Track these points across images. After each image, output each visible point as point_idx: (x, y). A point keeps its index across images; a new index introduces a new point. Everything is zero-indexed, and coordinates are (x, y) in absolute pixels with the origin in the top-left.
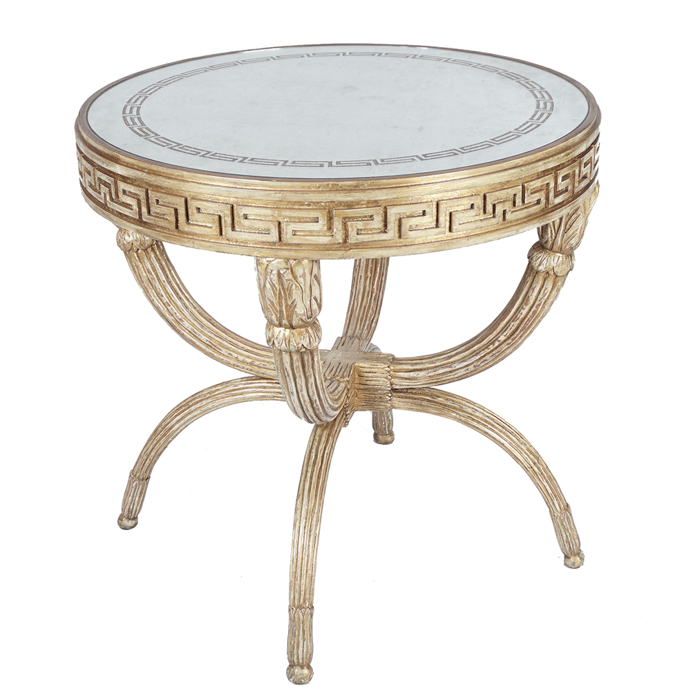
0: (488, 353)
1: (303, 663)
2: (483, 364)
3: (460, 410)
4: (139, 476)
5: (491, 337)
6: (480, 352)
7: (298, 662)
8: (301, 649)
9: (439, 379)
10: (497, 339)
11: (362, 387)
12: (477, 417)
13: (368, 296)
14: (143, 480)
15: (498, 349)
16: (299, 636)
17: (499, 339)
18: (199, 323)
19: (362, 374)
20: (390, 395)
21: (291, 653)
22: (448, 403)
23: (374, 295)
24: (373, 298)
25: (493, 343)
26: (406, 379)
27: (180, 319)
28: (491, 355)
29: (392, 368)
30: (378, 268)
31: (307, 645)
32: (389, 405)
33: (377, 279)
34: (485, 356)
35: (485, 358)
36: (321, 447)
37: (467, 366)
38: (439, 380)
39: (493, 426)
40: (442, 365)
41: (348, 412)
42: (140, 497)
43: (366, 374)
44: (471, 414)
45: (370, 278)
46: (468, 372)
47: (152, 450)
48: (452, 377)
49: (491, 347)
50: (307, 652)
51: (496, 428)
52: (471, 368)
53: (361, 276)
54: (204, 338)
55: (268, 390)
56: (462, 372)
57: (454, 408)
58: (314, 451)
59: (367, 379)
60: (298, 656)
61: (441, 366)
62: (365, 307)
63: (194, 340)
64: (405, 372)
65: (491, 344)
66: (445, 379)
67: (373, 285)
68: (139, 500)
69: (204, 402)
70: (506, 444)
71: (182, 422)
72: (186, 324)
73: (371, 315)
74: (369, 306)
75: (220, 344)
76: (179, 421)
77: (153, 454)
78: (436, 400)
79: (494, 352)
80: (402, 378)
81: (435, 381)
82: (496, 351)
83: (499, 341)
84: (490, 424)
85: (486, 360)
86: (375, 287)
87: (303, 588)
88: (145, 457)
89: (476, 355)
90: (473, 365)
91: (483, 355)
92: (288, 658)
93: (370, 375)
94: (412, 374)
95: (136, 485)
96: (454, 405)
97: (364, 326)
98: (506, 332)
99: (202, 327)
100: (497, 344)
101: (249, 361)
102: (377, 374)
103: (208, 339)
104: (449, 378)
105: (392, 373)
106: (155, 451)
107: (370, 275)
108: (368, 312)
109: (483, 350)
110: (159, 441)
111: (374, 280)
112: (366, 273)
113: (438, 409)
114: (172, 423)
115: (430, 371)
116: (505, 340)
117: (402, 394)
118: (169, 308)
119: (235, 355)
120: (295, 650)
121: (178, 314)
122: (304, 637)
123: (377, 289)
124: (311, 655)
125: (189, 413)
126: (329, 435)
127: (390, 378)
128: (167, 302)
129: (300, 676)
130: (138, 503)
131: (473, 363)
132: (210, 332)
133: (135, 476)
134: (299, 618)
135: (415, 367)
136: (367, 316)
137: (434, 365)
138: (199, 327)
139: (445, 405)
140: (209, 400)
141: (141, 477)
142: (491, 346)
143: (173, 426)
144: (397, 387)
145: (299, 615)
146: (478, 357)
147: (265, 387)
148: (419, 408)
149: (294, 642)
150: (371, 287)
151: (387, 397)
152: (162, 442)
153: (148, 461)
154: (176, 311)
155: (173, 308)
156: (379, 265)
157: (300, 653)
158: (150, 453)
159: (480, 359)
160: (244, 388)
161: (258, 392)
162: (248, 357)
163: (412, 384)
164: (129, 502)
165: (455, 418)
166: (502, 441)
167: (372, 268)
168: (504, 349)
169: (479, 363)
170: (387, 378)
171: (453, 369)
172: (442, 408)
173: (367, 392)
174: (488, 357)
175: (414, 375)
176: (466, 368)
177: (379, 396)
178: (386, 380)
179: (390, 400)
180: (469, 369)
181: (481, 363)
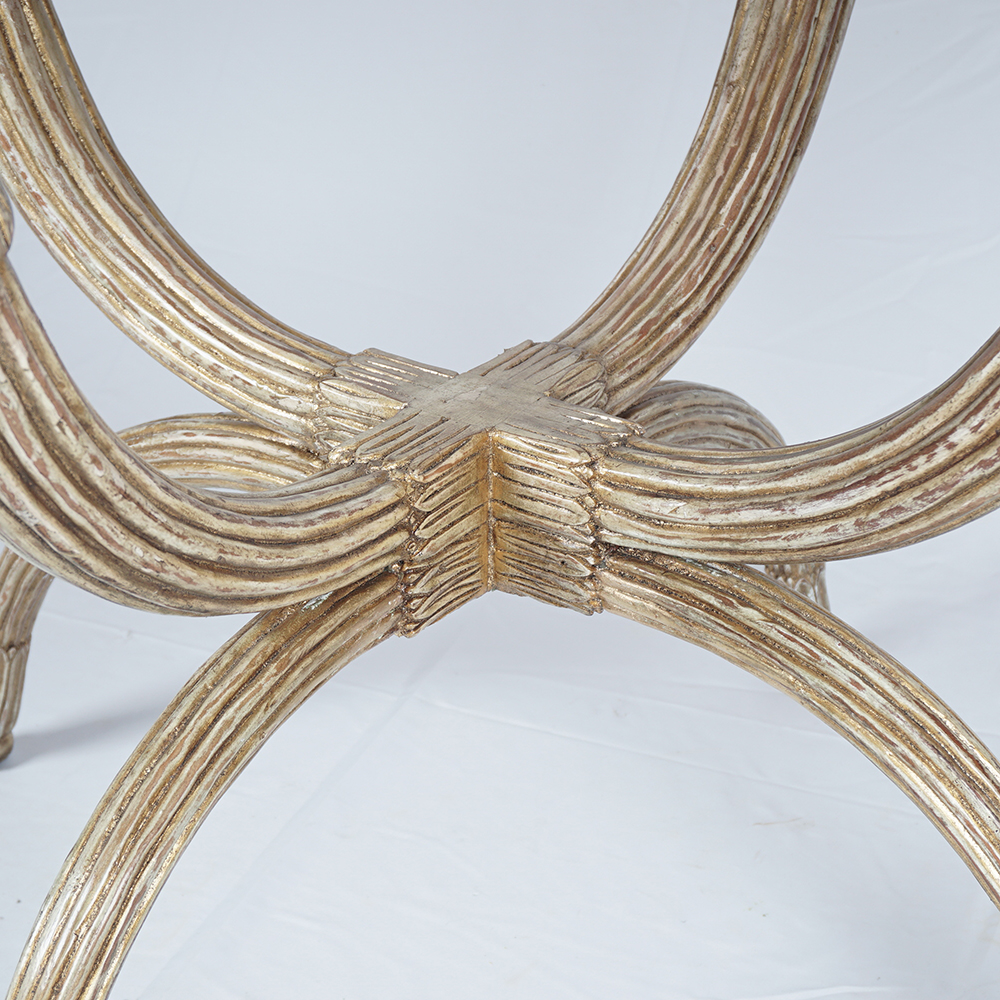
0: (911, 485)
2: (888, 521)
3: (807, 667)
5: (930, 423)
6: (882, 474)
9: (739, 541)
10: (944, 438)
11: (509, 514)
12: (863, 704)
13: (692, 234)
14: (11, 646)
15: (947, 477)
17: (952, 438)
18: (87, 219)
19: (510, 472)
20: (591, 561)
22: (773, 634)
23: (712, 236)
24: (708, 243)
25: (929, 449)
26: (640, 518)
27: (37, 196)
28: (918, 492)
29: (603, 471)
30: (754, 156)
32: (587, 595)
33: (739, 186)
34: (897, 491)
35: (897, 501)
36: (220, 694)
37: (834, 516)
38: (741, 546)
39: (916, 749)
40: (758, 494)
41: (416, 590)
43: (521, 475)
44: (845, 690)
45: (721, 180)
46: (835, 537)
48: (783, 544)
49: (922, 465)
51: (925, 759)
52: (848, 526)
53: (695, 171)
55: (267, 464)
56: (819, 534)
57: (790, 654)
58: (188, 702)
59: (524, 490)
61: (752, 495)
64: (640, 493)
65: (922, 451)
66: (758, 545)
70: (957, 826)
72: (53, 214)
73: (678, 295)
74: (684, 266)
75: (139, 294)
78: (733, 613)
79: (930, 486)
80: (629, 513)
81: (727, 545)
82: (938, 481)
83: (951, 446)
84: (906, 739)
85: (899, 509)
86: (725, 211)
89: (869, 480)
90: (853, 519)
91: (889, 486)
93: (533, 479)
94: (657, 506)
96: (792, 645)
97: (634, 324)
98: (980, 416)
99: (96, 230)
100: (942, 455)
101: (209, 360)
102: (551, 482)
103: (106, 271)
104: (771, 545)
105: (599, 486)
107: (720, 170)
108: (672, 281)
109: (894, 468)
111: (730, 189)
112: (712, 165)
115: (714, 505)
116: (977, 448)
117: (633, 567)
118: (8, 156)
119: (175, 337)
121: (30, 180)
123: (731, 218)
126: (275, 654)
127: (590, 501)
128: (3, 136)
131: (854, 509)
132: (114, 250)
135: (672, 483)
136: (660, 295)
137: (730, 489)
138: (86, 228)
139: (764, 639)
142: (922, 459)
144: (615, 540)
146: (873, 491)
150: (713, 207)
151: (581, 566)
154: (23, 169)
156: (759, 147)
159: (881, 499)
160: (208, 445)
161: (238, 464)
162: (209, 348)
163: (655, 539)
166: (942, 810)
167: (733, 151)
168: (968, 478)
169: (874, 515)
170: (582, 503)
171: (788, 516)
172: (748, 645)
173: (523, 536)
174: (906, 499)
175: (666, 511)
176: (831, 524)
177: (558, 556)
178: (579, 509)
179: (591, 577)
180: (841, 530)
181: (883, 515)
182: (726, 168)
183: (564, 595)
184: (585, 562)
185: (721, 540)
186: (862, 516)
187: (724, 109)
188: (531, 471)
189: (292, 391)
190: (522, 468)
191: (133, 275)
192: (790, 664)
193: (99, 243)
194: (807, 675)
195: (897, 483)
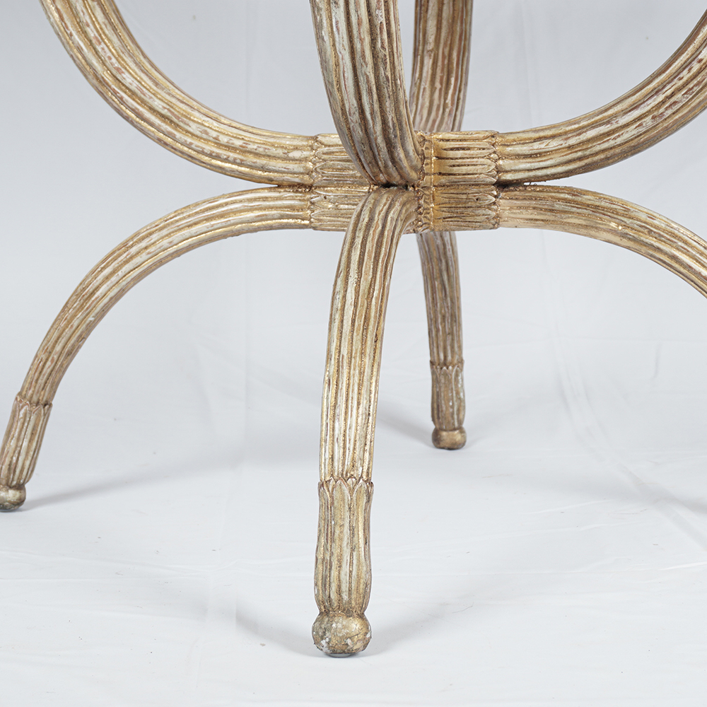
0: (679, 89)
1: (350, 602)
2: (670, 112)
3: (624, 216)
4: (31, 397)
6: (664, 87)
7: (340, 599)
8: (346, 568)
9: (587, 149)
10: (695, 59)
11: (443, 180)
13: (438, 110)
14: (37, 403)
15: (699, 78)
16: (341, 539)
17: (700, 57)
18: (150, 78)
19: (445, 154)
20: (495, 193)
21: (323, 582)
22: (603, 204)
23: (448, 110)
24: (447, 113)
25: (689, 66)
26: (526, 156)
27: (118, 69)
28: (684, 91)
30: (453, 80)
31: (359, 560)
32: (494, 214)
33: (451, 92)
34: (673, 94)
35: (673, 99)
37: (640, 118)
38: (588, 152)
42: (31, 441)
43: (451, 154)
44: (645, 223)
45: (441, 89)
46: (642, 130)
47: (56, 342)
48: (612, 143)
49: (686, 75)
50: (359, 577)
52: (648, 121)
53: (424, 89)
54: (158, 104)
55: (272, 203)
56: (631, 132)
57: (613, 211)
59: (453, 162)
60: (339, 587)
61: (588, 125)
62: (434, 121)
63: (141, 109)
65: (685, 68)
66: (598, 148)
67: (445, 99)
68: (29, 447)
69: (155, 237)
71: (114, 279)
72: (128, 79)
76: (107, 278)
77: (58, 348)
78: (579, 199)
79: (691, 85)
80: (518, 156)
81: (580, 154)
82: (695, 82)
83: (700, 61)
85: (675, 103)
86: (449, 101)
87: (351, 434)
88: (44, 357)
89: (657, 93)
90: (651, 116)
91: (669, 93)
92: (317, 596)
93: (459, 154)
94: (536, 146)
95: (25, 415)
96: (614, 206)
99: (157, 84)
100: (695, 67)
101: (238, 143)
102: (471, 152)
103: (165, 105)
104: (605, 145)
106: (62, 341)
107: (438, 86)
109: (669, 83)
110: (69, 322)
111: (446, 93)
112: (433, 84)
113: (584, 215)
114: (96, 283)
115: (570, 135)
117: (517, 193)
118: (99, 48)
119: (214, 134)
120: (334, 573)
121: (114, 60)
122: (352, 541)
123: (452, 104)
124: (368, 585)
125: (127, 262)
127: (496, 157)
128: (96, 38)
129: (344, 632)
130: (27, 453)
131: (649, 112)
133: (25, 397)
134: (343, 500)
137: (576, 126)
139: (597, 207)
140: (165, 232)
141: (35, 399)
142: (685, 71)
143: (97, 288)
144: (509, 177)
145: (342, 493)
146: (661, 97)
147: (265, 199)
148: (548, 216)
149: (332, 554)
150: (442, 100)
151: (490, 197)
152: (75, 322)
153: (49, 363)
154: (109, 54)
155: (106, 49)
156: (454, 75)
157: (345, 578)
158: (54, 347)
159: (663, 102)
161: (252, 209)
163: (536, 166)
164: (11, 451)
165: (614, 232)
169: (661, 110)
170: (489, 159)
171: (614, 126)
172: (591, 213)
173: (452, 191)
174: (679, 96)
175: (543, 146)
176: (638, 123)
177: (475, 196)
178: (489, 161)
179: (494, 203)
180: (644, 125)
181: (666, 109)
182: (441, 84)
183: (478, 219)
184: (492, 195)
185: (576, 152)
186: (655, 113)
187: (428, 62)
188: (458, 149)
189: (296, 148)
190: (452, 149)
191: (182, 105)
192: (616, 216)
193: (159, 91)
194: (625, 220)
195: (672, 89)
